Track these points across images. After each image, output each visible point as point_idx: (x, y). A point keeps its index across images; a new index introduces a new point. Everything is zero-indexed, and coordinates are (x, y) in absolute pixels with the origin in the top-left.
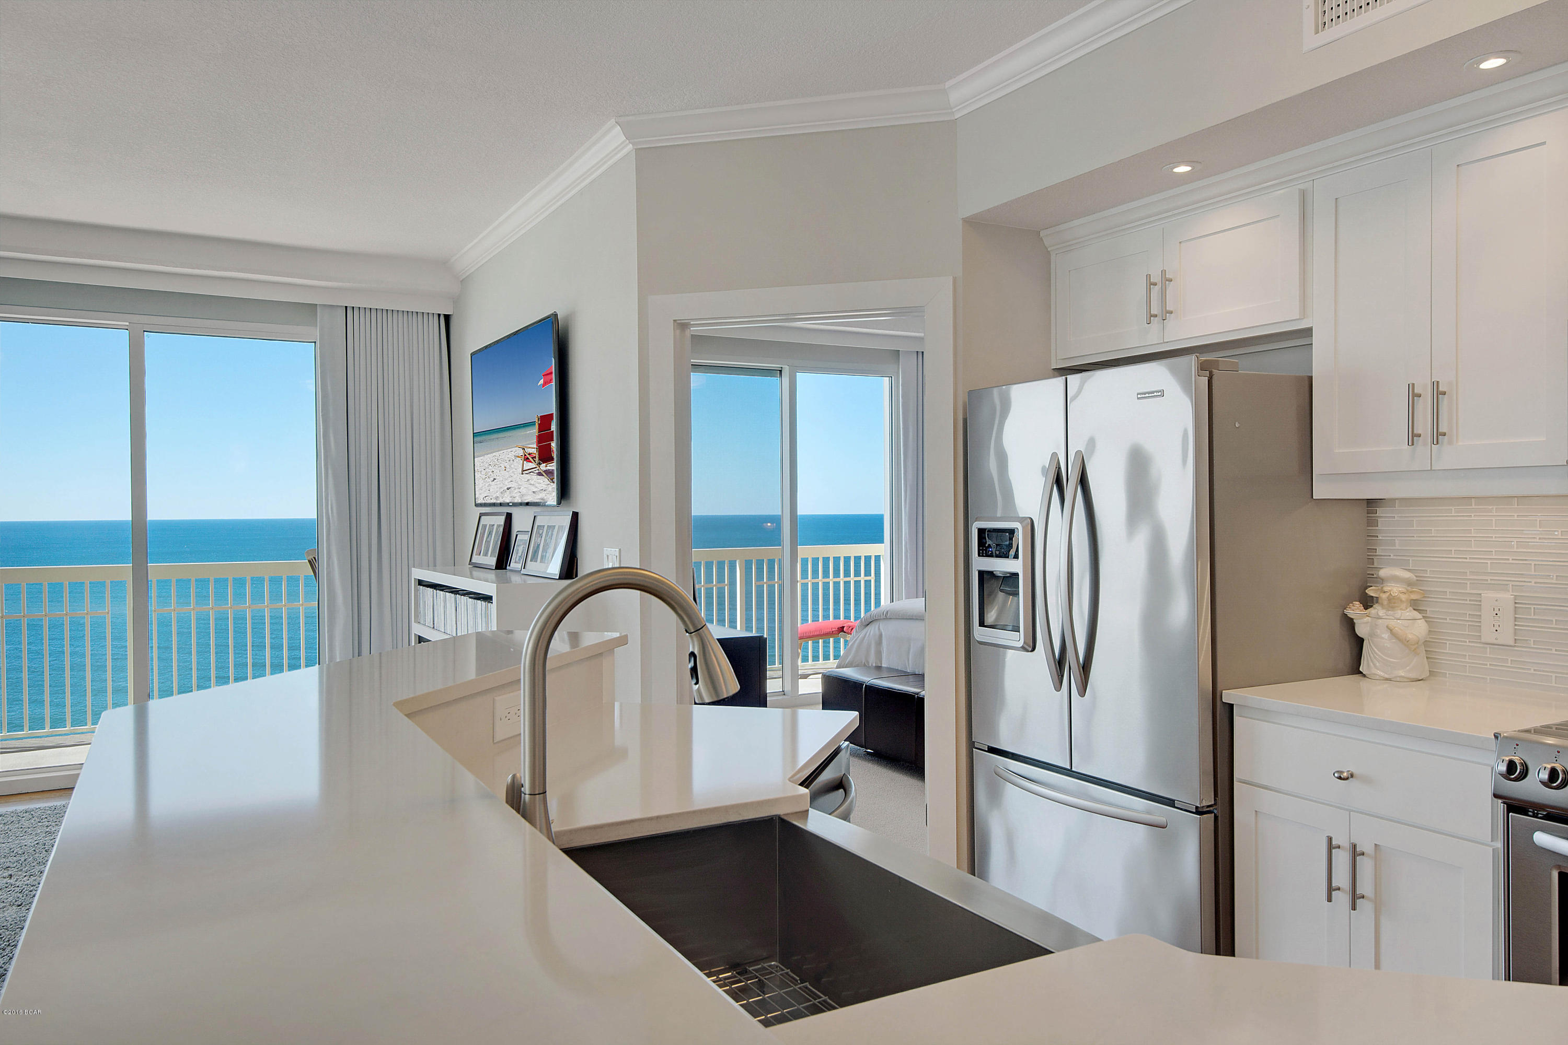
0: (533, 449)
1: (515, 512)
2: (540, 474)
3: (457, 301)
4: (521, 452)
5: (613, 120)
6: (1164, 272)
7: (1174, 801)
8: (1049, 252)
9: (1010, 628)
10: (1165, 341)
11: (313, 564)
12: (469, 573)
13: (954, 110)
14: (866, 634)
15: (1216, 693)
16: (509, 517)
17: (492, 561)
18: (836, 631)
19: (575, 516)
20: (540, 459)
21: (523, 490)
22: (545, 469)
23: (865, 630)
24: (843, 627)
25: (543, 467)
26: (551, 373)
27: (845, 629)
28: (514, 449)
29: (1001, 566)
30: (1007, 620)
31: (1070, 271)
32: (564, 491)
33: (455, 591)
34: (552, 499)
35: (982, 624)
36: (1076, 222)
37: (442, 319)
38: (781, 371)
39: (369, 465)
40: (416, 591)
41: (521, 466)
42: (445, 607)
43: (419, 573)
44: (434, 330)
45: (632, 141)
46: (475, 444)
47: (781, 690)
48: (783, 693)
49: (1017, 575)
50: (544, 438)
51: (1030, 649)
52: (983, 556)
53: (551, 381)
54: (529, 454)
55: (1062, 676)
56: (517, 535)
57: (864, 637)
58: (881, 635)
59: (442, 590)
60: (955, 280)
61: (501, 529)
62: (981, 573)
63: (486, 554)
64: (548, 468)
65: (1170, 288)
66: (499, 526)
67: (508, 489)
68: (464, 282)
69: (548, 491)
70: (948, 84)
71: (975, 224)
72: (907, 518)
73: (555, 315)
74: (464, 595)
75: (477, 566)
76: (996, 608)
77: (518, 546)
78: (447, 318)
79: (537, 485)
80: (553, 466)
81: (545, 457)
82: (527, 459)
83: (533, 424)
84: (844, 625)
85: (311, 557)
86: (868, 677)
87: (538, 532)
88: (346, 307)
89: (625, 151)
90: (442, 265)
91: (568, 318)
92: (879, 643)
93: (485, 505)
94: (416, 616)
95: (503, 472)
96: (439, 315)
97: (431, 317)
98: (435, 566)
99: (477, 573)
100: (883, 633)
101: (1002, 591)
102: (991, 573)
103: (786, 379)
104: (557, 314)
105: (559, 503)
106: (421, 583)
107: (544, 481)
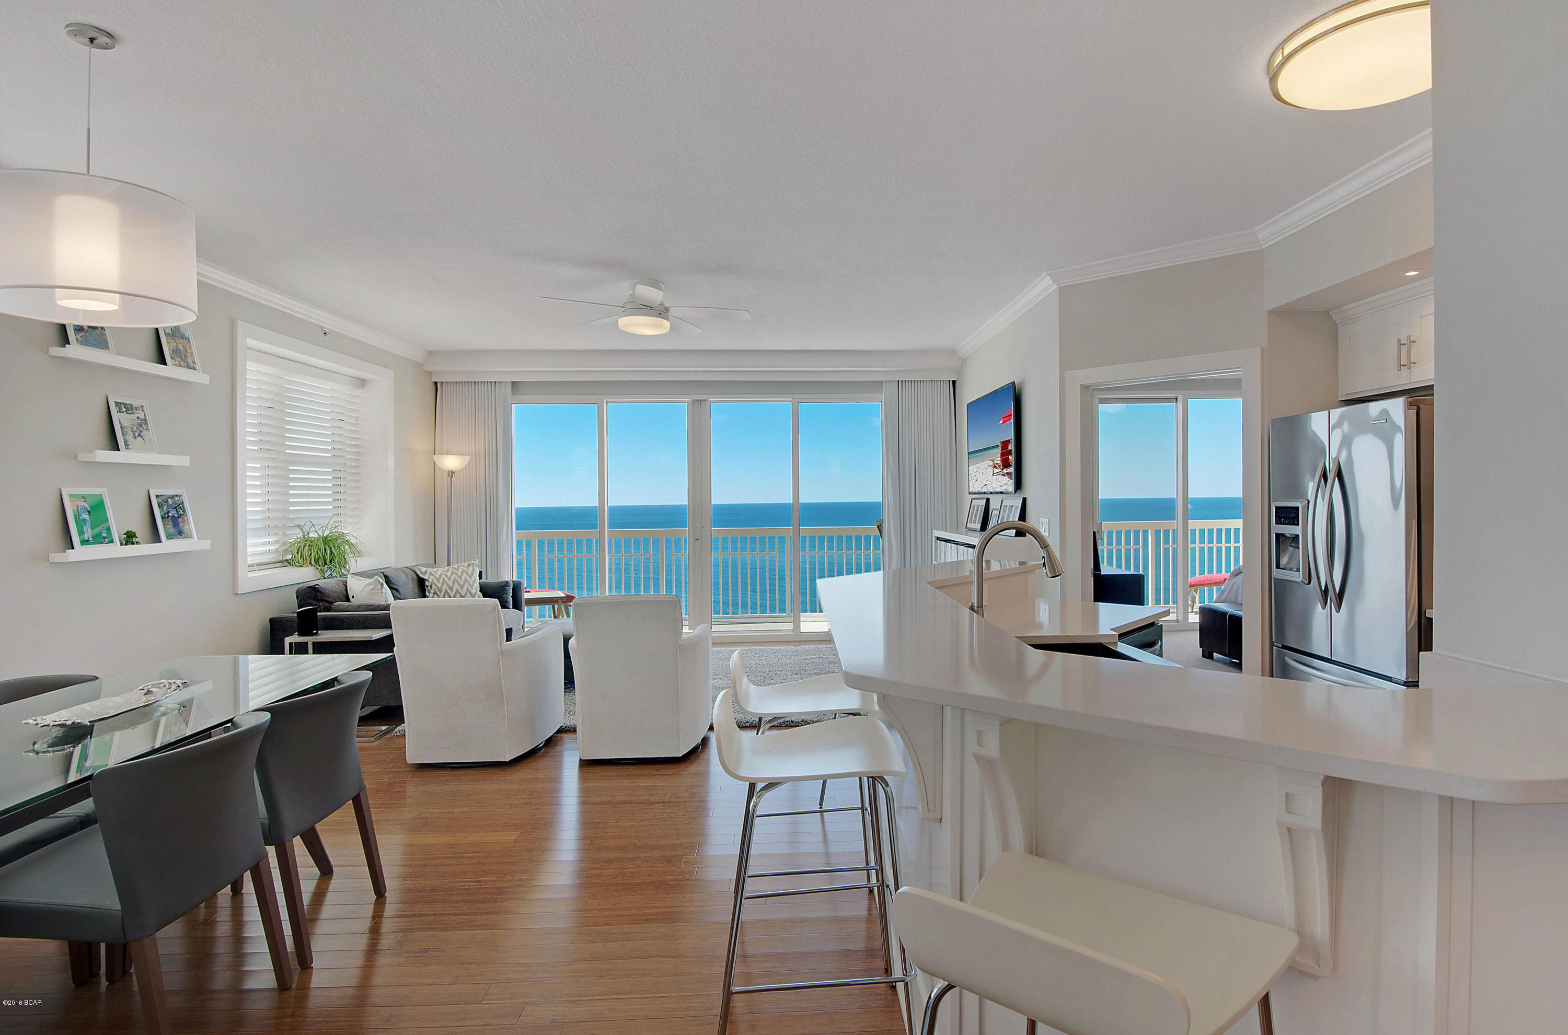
0: (998, 461)
1: (991, 497)
2: (1003, 475)
3: (959, 371)
4: (991, 463)
5: (1045, 273)
6: (1409, 337)
7: (1391, 678)
8: (1336, 324)
9: (1295, 570)
10: (1411, 381)
11: (879, 528)
12: (965, 533)
13: (1261, 243)
14: (1236, 581)
15: (1421, 610)
16: (988, 500)
17: (978, 526)
19: (1024, 500)
20: (1003, 466)
21: (994, 485)
22: (1006, 472)
23: (1236, 578)
25: (1005, 471)
26: (1011, 415)
28: (987, 462)
29: (1289, 530)
30: (1293, 565)
31: (1350, 336)
32: (1018, 485)
33: (957, 543)
34: (1011, 488)
35: (1278, 567)
36: (1351, 305)
37: (951, 383)
38: (1176, 399)
39: (910, 471)
40: (936, 543)
41: (992, 471)
42: (951, 552)
43: (937, 533)
44: (947, 390)
45: (1057, 283)
46: (969, 460)
47: (1176, 619)
48: (1177, 621)
49: (1298, 535)
50: (1005, 453)
51: (1307, 583)
52: (1278, 524)
53: (1010, 419)
54: (997, 464)
55: (1327, 600)
56: (992, 511)
57: (1235, 583)
59: (950, 543)
60: (1262, 349)
61: (984, 508)
62: (1278, 535)
63: (975, 522)
64: (1008, 471)
65: (1414, 347)
66: (982, 506)
67: (985, 485)
68: (963, 361)
69: (1009, 484)
70: (1256, 229)
71: (1277, 314)
73: (1013, 383)
74: (962, 545)
75: (970, 529)
76: (1287, 556)
77: (993, 517)
78: (954, 382)
79: (1002, 482)
80: (1011, 470)
81: (1006, 464)
82: (995, 467)
83: (998, 446)
85: (878, 524)
86: (1232, 609)
87: (1004, 509)
88: (898, 381)
89: (1054, 288)
90: (952, 352)
91: (1021, 384)
93: (975, 493)
94: (936, 558)
95: (982, 476)
96: (949, 381)
97: (945, 382)
98: (946, 529)
99: (969, 533)
101: (1291, 546)
102: (1283, 535)
103: (1180, 405)
104: (1014, 383)
105: (1015, 492)
106: (938, 539)
107: (1006, 478)
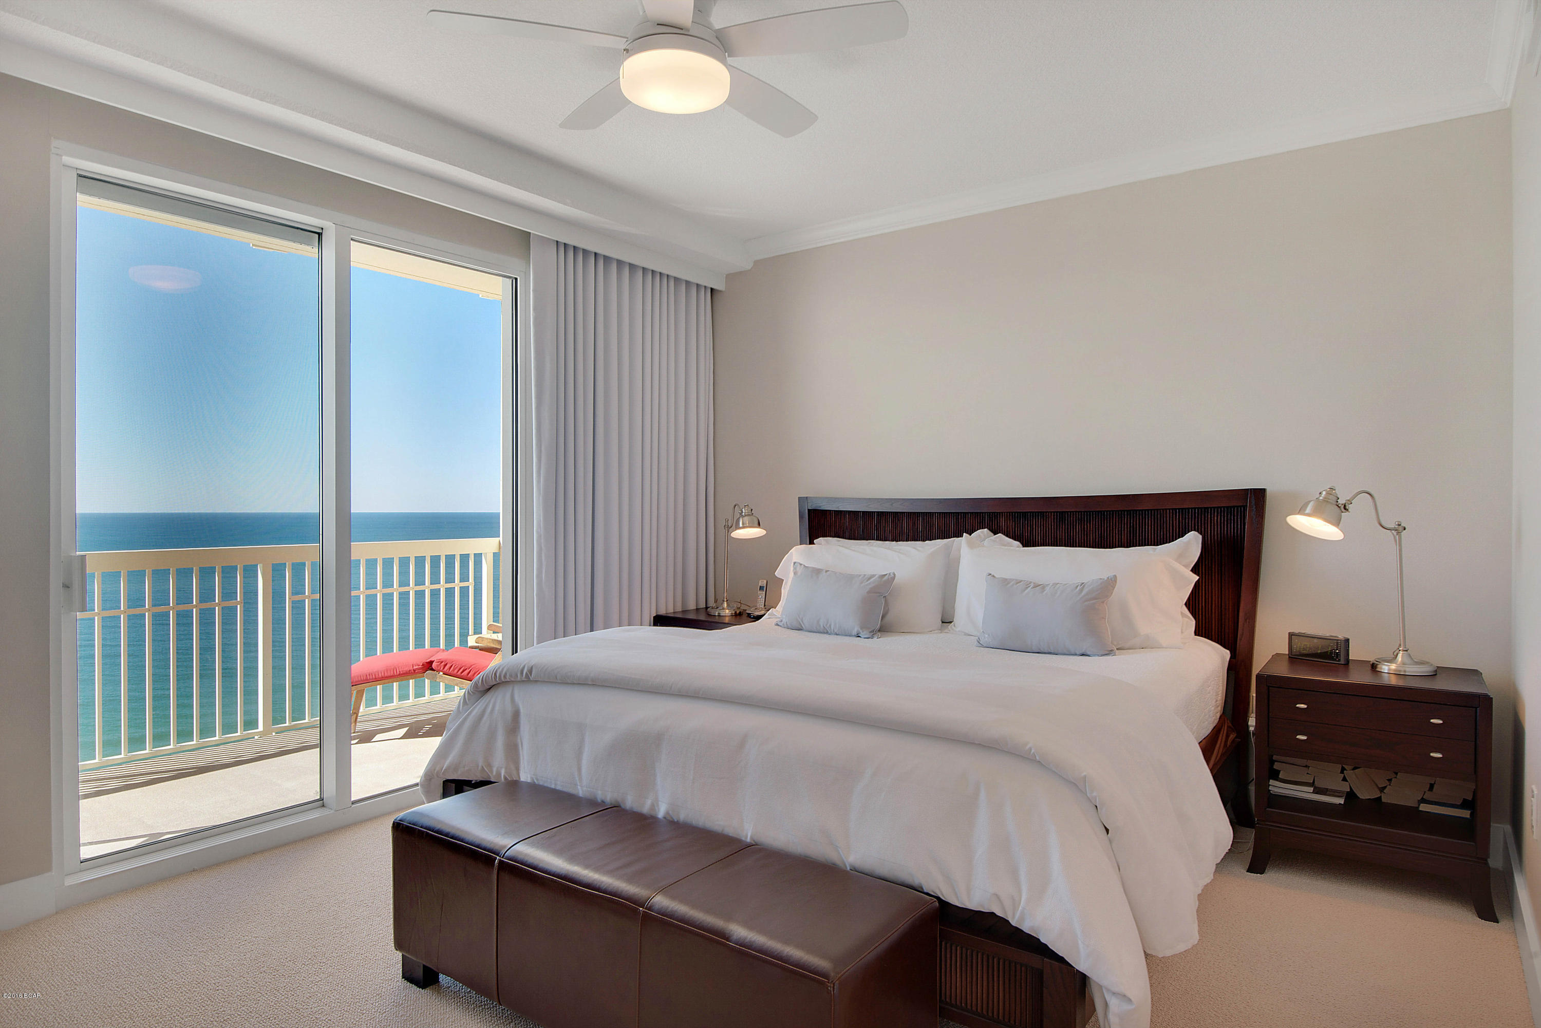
18: (420, 669)
24: (431, 662)
27: (434, 665)
58: (516, 715)
72: (541, 498)
84: (432, 659)
86: (505, 834)
92: (514, 727)
100: (522, 710)
